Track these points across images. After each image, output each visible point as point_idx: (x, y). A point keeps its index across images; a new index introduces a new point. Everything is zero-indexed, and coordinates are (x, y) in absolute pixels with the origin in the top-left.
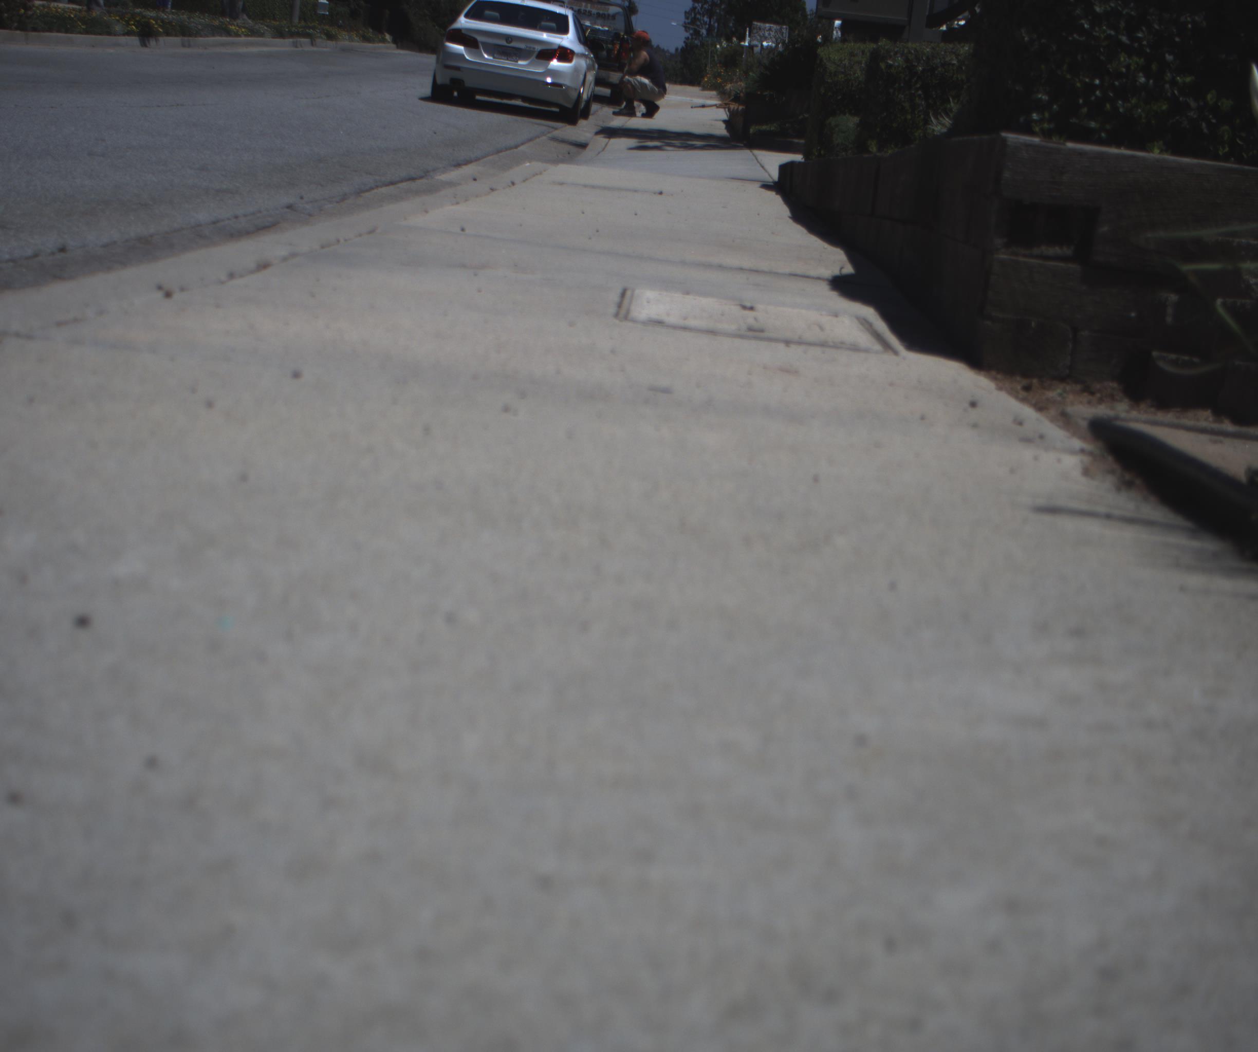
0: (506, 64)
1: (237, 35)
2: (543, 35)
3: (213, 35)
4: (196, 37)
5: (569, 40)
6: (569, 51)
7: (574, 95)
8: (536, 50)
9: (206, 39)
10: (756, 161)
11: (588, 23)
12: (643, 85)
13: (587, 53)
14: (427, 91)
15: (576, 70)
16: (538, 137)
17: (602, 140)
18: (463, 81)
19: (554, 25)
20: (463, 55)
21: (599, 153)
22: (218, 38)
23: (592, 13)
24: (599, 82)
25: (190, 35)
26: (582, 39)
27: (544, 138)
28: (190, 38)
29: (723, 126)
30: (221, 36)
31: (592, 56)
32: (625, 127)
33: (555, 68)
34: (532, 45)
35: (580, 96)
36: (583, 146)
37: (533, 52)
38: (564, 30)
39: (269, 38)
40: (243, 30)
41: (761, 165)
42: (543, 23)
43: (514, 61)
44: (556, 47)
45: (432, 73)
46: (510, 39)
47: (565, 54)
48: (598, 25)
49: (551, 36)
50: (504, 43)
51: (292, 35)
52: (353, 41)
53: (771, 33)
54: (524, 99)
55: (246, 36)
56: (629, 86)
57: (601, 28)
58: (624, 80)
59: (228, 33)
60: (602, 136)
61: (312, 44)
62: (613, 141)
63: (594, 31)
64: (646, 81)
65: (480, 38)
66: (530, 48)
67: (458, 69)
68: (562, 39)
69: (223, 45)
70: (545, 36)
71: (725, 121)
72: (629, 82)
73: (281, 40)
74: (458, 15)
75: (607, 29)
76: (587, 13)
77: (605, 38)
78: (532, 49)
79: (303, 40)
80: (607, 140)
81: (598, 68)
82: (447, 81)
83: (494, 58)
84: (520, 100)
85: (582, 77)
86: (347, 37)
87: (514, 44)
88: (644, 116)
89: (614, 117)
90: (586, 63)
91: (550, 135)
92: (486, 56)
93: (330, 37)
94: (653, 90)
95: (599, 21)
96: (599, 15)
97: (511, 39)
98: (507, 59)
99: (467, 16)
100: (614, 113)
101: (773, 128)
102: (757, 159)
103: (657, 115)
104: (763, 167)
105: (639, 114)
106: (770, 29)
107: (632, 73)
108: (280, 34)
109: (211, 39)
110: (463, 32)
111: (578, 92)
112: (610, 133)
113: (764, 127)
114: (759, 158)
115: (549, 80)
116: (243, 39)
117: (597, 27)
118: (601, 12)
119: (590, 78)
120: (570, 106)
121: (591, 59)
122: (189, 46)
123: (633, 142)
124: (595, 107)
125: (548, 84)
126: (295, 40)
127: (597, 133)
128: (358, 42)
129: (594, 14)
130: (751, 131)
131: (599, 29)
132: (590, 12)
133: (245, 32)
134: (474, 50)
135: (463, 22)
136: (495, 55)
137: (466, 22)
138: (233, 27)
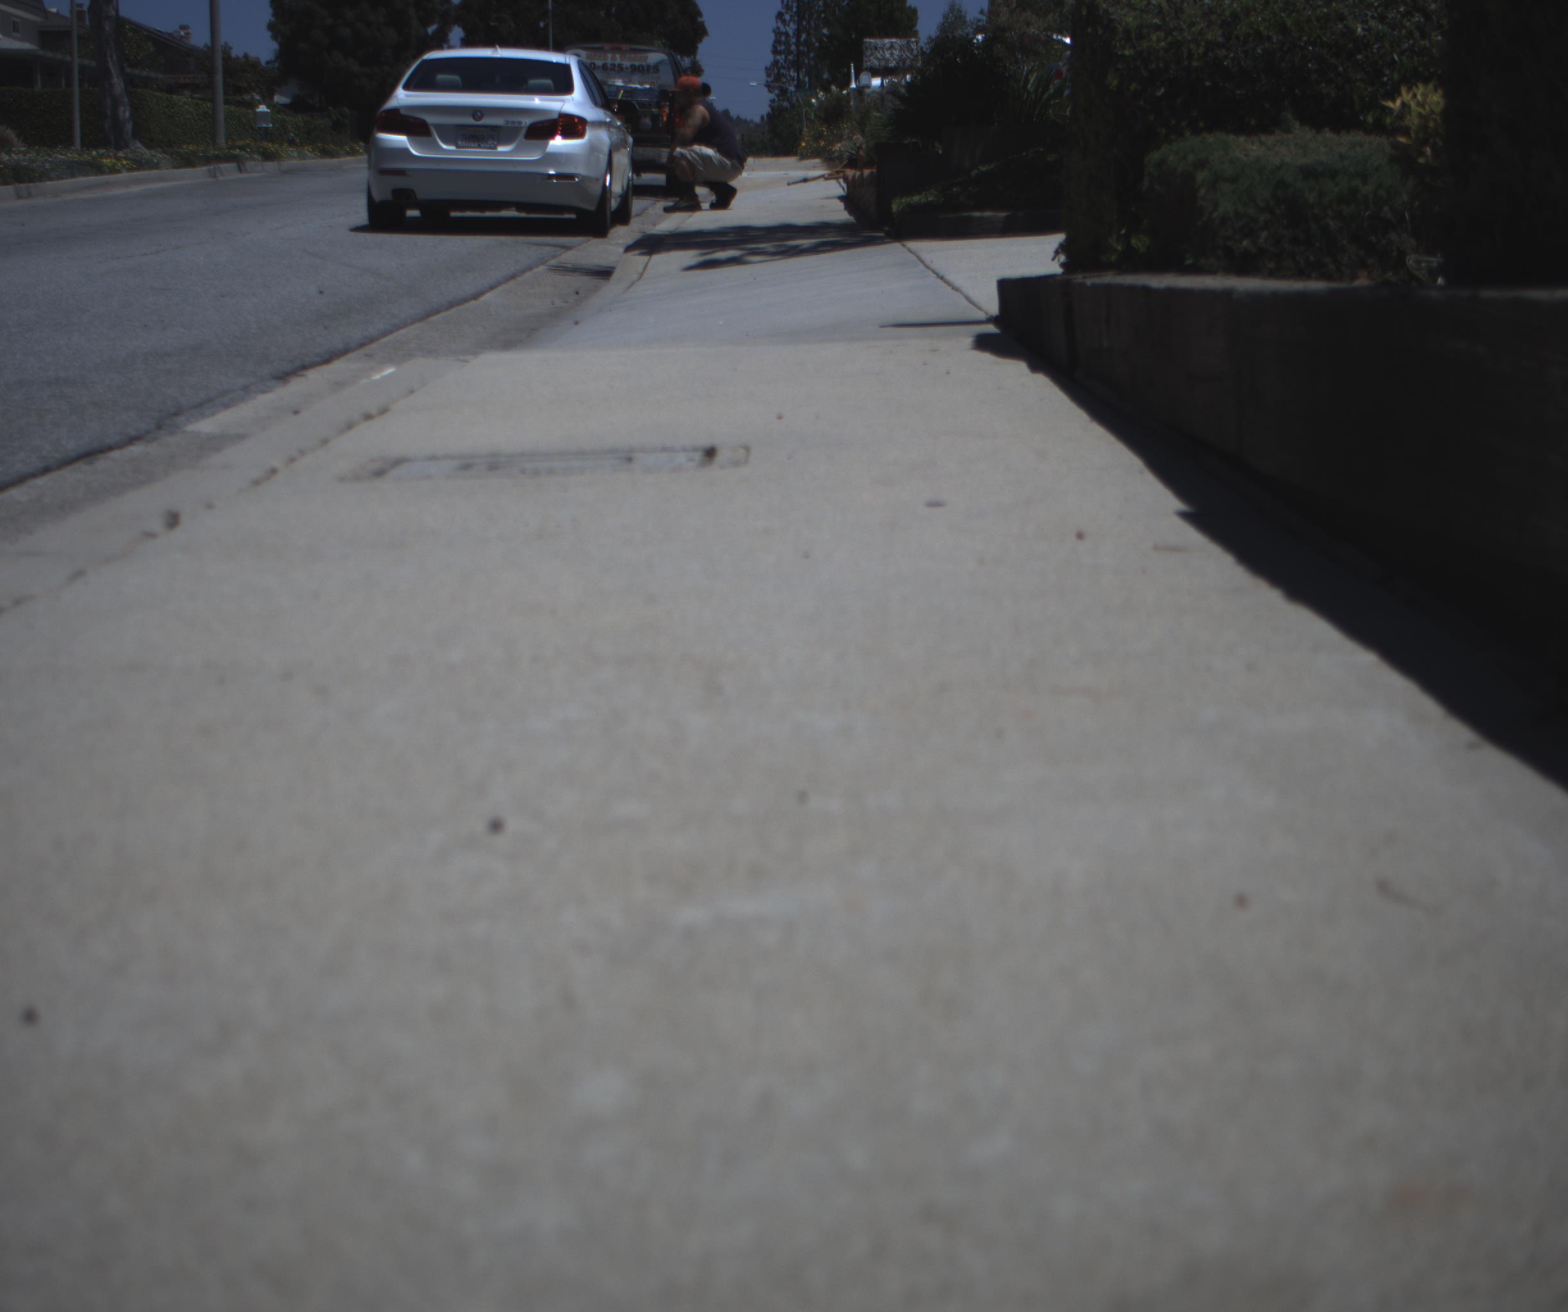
0: (475, 154)
1: (114, 170)
2: (533, 100)
3: (73, 176)
4: (41, 181)
5: (576, 102)
6: (576, 120)
7: (597, 190)
8: (523, 124)
9: (61, 182)
10: (922, 267)
11: (619, 83)
12: (706, 159)
13: (608, 120)
14: (361, 216)
15: (593, 148)
16: (530, 268)
17: (637, 260)
18: (413, 191)
19: (548, 82)
20: (406, 151)
21: (633, 284)
22: (81, 180)
23: (624, 67)
24: (638, 166)
25: (31, 180)
26: (599, 100)
27: (542, 268)
28: (30, 184)
29: (841, 205)
30: (86, 174)
31: (619, 123)
32: (680, 230)
33: (557, 151)
34: (516, 119)
35: (605, 191)
36: (605, 273)
37: (521, 128)
38: (567, 88)
39: (167, 169)
40: (125, 162)
41: (934, 272)
42: (533, 82)
43: (490, 148)
44: (556, 116)
45: (365, 187)
46: (479, 114)
47: (571, 126)
48: (634, 83)
49: (545, 100)
50: (470, 121)
51: (208, 160)
52: (304, 158)
53: (894, 52)
54: (520, 206)
55: (131, 169)
56: (684, 163)
57: (638, 86)
58: (675, 154)
59: (99, 170)
60: (636, 252)
61: (240, 170)
62: (657, 258)
63: (630, 92)
64: (709, 151)
65: (430, 119)
66: (513, 122)
67: (401, 172)
68: (563, 101)
69: (89, 187)
70: (537, 102)
71: (841, 198)
72: (683, 156)
73: (189, 170)
74: (393, 88)
75: (648, 86)
76: (617, 68)
77: (647, 100)
78: (516, 125)
79: (224, 166)
80: (646, 258)
81: (637, 142)
82: (388, 196)
83: (458, 146)
84: (514, 209)
85: (604, 158)
86: (295, 154)
87: (487, 121)
88: (713, 206)
89: (666, 215)
90: (610, 138)
91: (553, 262)
92: (444, 146)
93: (267, 156)
94: (721, 163)
95: (636, 77)
96: (635, 69)
97: (480, 112)
98: (479, 147)
99: (407, 87)
100: (667, 210)
101: (931, 198)
102: (922, 261)
103: (734, 203)
104: (942, 278)
105: (706, 205)
106: (892, 47)
107: (686, 143)
108: (188, 162)
109: (68, 182)
110: (402, 112)
111: (601, 182)
112: (651, 244)
113: (916, 198)
114: (926, 257)
115: (552, 172)
116: (124, 175)
117: (633, 86)
118: (637, 64)
119: (622, 159)
120: (591, 207)
121: (618, 128)
122: (30, 196)
123: (690, 256)
124: (637, 204)
125: (551, 176)
126: (212, 167)
127: (629, 249)
128: (314, 158)
129: (627, 68)
130: (895, 207)
131: (636, 89)
132: (620, 66)
133: (128, 164)
134: (425, 139)
135: (402, 97)
136: (459, 143)
137: (407, 96)
138: (108, 161)
